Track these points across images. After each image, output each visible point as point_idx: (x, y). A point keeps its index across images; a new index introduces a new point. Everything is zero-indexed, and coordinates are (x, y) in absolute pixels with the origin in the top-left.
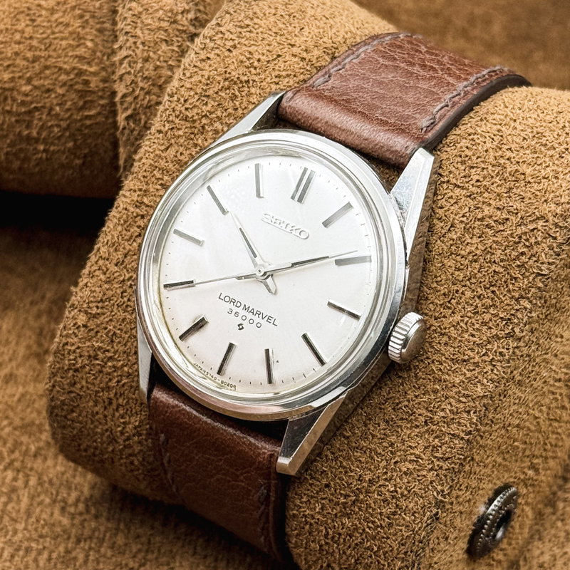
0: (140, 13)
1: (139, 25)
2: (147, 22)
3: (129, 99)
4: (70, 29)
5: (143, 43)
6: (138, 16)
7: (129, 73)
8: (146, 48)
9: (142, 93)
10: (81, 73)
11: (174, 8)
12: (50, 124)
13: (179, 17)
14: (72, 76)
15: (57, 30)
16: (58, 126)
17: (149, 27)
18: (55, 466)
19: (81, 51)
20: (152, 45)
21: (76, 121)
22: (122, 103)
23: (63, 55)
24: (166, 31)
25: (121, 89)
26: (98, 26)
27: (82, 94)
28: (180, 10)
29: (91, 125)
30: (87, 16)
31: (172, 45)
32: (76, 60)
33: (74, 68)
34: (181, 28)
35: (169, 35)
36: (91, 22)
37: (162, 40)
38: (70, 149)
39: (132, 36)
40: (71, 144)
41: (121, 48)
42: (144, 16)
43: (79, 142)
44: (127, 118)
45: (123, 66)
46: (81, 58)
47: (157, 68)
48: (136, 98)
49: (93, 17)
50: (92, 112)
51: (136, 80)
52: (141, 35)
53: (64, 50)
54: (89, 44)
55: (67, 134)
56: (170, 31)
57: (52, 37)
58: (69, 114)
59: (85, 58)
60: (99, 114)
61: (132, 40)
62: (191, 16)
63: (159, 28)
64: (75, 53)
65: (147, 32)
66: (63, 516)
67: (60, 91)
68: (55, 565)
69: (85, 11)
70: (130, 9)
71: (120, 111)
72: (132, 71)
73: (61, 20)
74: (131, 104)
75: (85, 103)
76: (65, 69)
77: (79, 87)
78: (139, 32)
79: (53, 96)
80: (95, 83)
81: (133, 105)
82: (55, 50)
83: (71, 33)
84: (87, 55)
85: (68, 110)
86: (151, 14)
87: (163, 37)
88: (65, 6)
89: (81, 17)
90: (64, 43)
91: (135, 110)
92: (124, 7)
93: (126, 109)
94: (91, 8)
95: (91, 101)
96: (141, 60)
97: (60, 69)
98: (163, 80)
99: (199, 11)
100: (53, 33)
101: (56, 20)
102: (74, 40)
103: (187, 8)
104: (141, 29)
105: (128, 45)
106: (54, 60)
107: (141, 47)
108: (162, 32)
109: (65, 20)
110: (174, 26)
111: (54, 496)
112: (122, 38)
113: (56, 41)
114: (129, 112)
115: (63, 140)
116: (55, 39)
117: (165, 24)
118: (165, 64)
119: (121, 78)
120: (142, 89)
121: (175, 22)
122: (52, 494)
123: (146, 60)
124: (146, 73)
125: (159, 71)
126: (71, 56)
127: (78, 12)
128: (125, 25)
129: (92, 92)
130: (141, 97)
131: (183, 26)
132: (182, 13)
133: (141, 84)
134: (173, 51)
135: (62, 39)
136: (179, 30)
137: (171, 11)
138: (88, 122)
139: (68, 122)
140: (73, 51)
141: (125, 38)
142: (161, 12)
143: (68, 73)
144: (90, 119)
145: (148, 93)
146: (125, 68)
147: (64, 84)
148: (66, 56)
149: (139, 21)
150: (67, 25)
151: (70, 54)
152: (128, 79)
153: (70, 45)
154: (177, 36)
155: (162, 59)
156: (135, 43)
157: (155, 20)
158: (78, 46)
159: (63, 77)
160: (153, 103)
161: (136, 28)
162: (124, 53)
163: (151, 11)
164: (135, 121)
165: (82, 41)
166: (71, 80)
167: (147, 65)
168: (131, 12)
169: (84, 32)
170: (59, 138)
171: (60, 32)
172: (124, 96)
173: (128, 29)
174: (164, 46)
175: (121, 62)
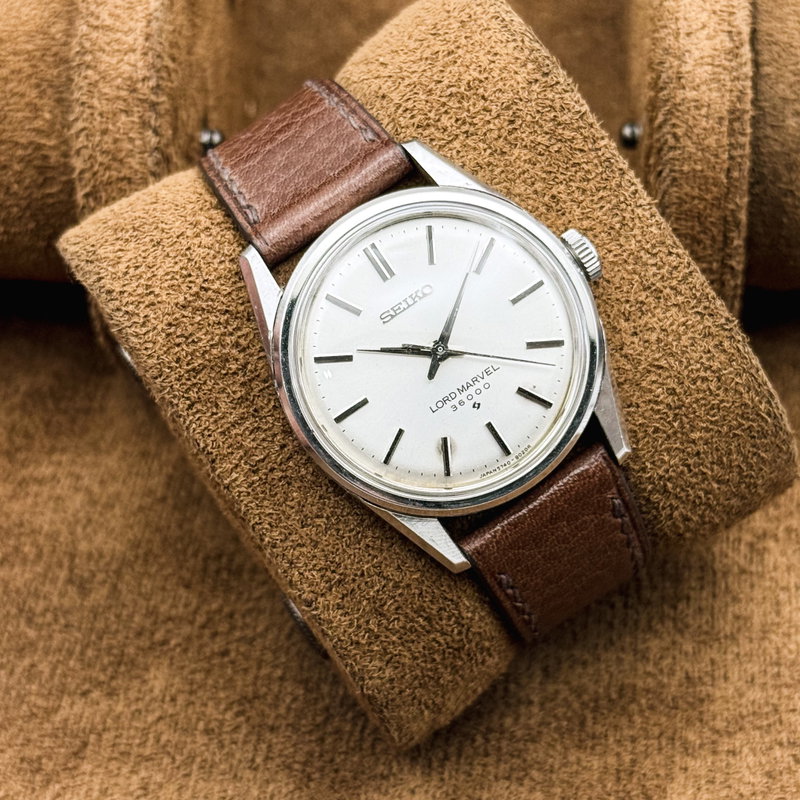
0: (97, 82)
1: (96, 95)
2: (106, 90)
3: (87, 175)
4: (27, 99)
5: (101, 115)
6: (94, 84)
7: (86, 147)
8: (104, 119)
9: (102, 168)
10: (39, 147)
11: (134, 75)
12: (8, 203)
13: (139, 85)
14: (29, 151)
15: (12, 101)
16: (17, 205)
17: (107, 97)
18: (22, 574)
19: (38, 124)
20: (110, 116)
21: (37, 199)
22: (80, 180)
23: (19, 128)
24: (125, 100)
25: (78, 164)
26: (57, 96)
27: (41, 170)
28: (141, 77)
29: (53, 204)
30: (45, 85)
31: (132, 115)
32: (34, 134)
33: (31, 143)
34: (141, 97)
35: (128, 104)
36: (49, 91)
37: (122, 111)
38: (32, 231)
39: (89, 107)
40: (32, 225)
41: (76, 120)
42: (101, 85)
43: (42, 223)
44: (87, 196)
45: (80, 139)
46: (38, 131)
47: (116, 141)
48: (95, 174)
49: (51, 86)
50: (54, 189)
51: (94, 154)
52: (99, 106)
53: (21, 122)
54: (47, 116)
55: (28, 214)
56: (130, 100)
57: (6, 108)
58: (29, 191)
59: (43, 131)
60: (61, 191)
61: (88, 111)
62: (152, 83)
63: (118, 98)
64: (32, 126)
65: (104, 102)
66: (30, 627)
67: (17, 167)
68: (19, 680)
69: (42, 79)
70: (86, 78)
71: (79, 189)
72: (90, 145)
73: (16, 90)
74: (90, 181)
75: (45, 180)
76: (22, 144)
77: (37, 163)
78: (95, 102)
79: (10, 173)
80: (54, 157)
81: (92, 182)
82: (10, 123)
83: (27, 104)
84: (45, 128)
85: (26, 188)
86: (109, 82)
87: (122, 107)
88: (20, 76)
89: (38, 86)
90: (20, 115)
91: (94, 187)
92: (79, 75)
93: (86, 186)
94: (49, 77)
95: (53, 178)
96: (98, 133)
97: (17, 144)
98: (123, 154)
99: (162, 78)
100: (8, 104)
101: (11, 91)
102: (30, 111)
103: (148, 75)
104: (99, 99)
105: (85, 116)
106: (10, 134)
107: (99, 118)
108: (121, 102)
109: (21, 88)
110: (135, 95)
111: (21, 606)
112: (78, 109)
113: (11, 113)
114: (88, 189)
115: (24, 220)
116: (10, 110)
117: (123, 93)
118: (125, 137)
119: (78, 152)
120: (101, 164)
121: (134, 90)
122: (18, 604)
123: (105, 132)
124: (105, 147)
125: (119, 144)
126: (29, 130)
127: (33, 81)
128: (82, 95)
129: (53, 168)
130: (101, 173)
131: (144, 94)
132: (143, 80)
133: (100, 159)
134: (133, 122)
135: (18, 111)
136: (140, 100)
137: (130, 78)
138: (51, 201)
139: (28, 201)
140: (30, 124)
141: (82, 108)
142: (119, 80)
143: (25, 147)
144: (53, 197)
145: (108, 168)
146: (82, 142)
147: (21, 160)
148: (23, 129)
149: (96, 90)
150: (23, 95)
151: (27, 127)
152: (86, 153)
153: (27, 118)
154: (138, 106)
155: (122, 131)
156: (92, 114)
157: (114, 88)
158: (36, 118)
159: (20, 152)
160: (114, 179)
161: (92, 97)
162: (80, 125)
163: (108, 79)
164: (95, 199)
165: (40, 113)
166: (29, 155)
167: (106, 138)
168: (87, 81)
169: (42, 102)
170: (20, 218)
171: (15, 104)
172: (82, 172)
173: (84, 98)
174: (123, 118)
175: (77, 135)
